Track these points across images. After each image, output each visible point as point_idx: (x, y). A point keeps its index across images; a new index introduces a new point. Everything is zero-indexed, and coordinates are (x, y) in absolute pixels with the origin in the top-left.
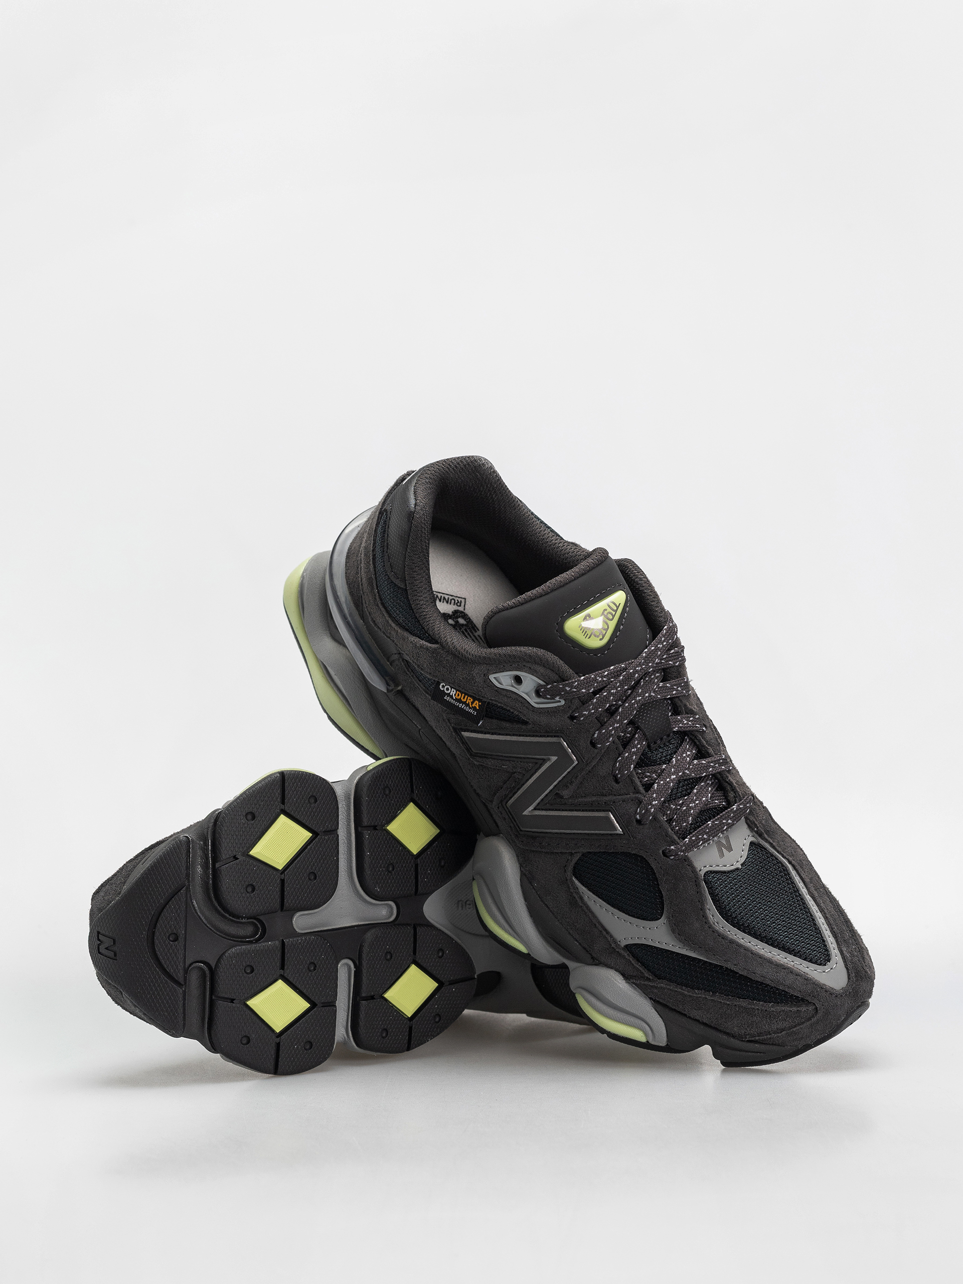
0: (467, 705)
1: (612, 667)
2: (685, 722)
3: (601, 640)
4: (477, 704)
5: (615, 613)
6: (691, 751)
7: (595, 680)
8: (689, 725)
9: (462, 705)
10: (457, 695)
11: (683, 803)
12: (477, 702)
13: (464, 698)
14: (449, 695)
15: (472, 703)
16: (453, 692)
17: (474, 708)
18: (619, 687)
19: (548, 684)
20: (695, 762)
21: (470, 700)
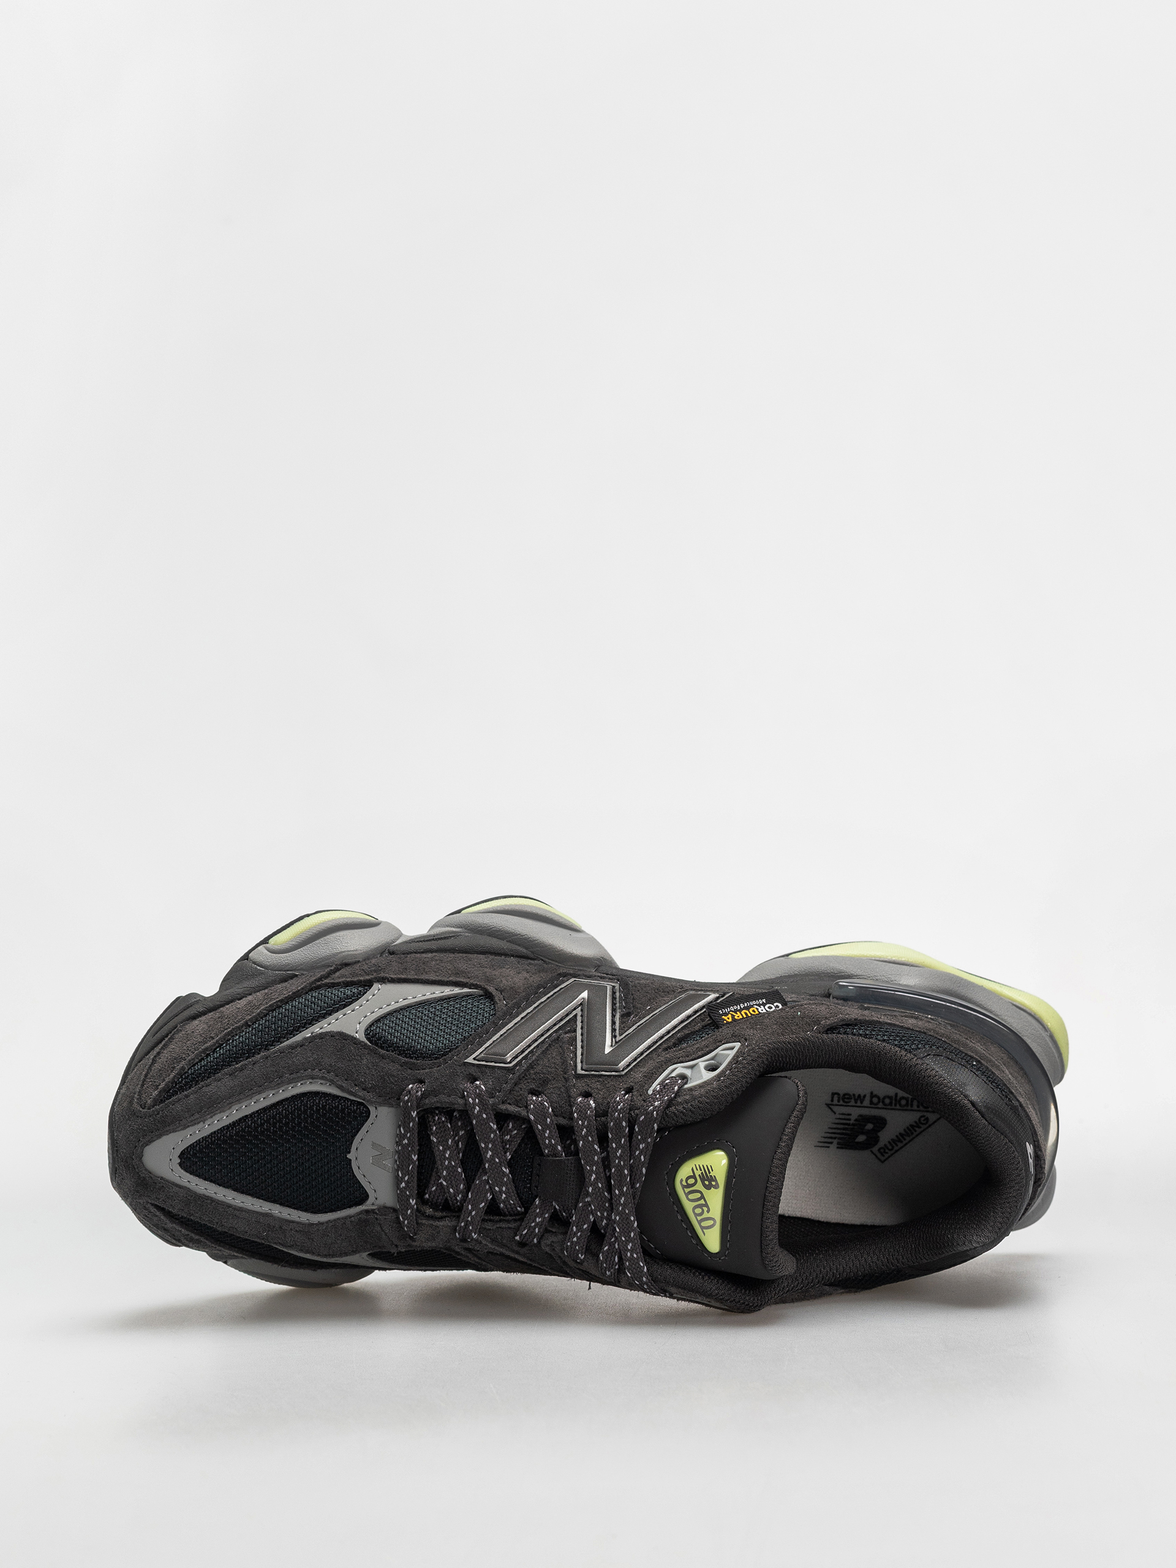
0: (735, 1011)
1: (644, 1170)
2: (538, 1220)
3: (682, 1180)
4: (727, 1019)
5: (697, 1220)
6: (504, 1202)
7: (644, 1140)
8: (532, 1221)
9: (740, 1007)
10: (756, 1010)
11: (458, 1145)
12: (730, 1020)
13: (746, 1014)
14: (764, 1004)
15: (733, 1016)
16: (762, 1009)
17: (726, 1014)
18: (619, 1162)
19: (680, 1088)
20: (489, 1196)
21: (738, 1016)
